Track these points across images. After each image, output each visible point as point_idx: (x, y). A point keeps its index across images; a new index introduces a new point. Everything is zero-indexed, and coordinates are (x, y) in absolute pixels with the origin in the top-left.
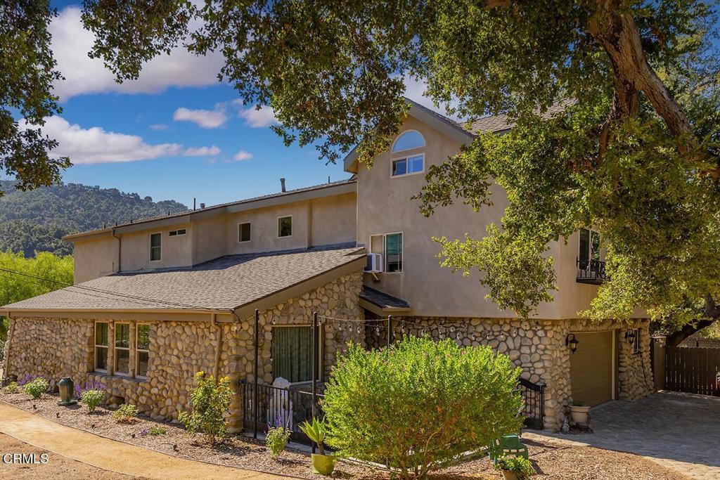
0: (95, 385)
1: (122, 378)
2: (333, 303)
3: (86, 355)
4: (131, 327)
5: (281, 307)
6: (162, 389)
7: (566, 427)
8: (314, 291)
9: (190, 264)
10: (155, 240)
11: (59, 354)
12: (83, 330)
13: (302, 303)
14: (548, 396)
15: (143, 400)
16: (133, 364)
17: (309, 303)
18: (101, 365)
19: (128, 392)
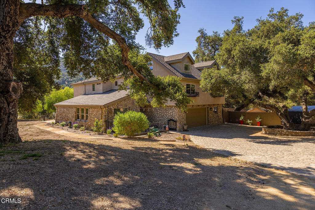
0: (77, 123)
1: (82, 121)
2: (130, 103)
3: (75, 116)
4: (84, 109)
5: (116, 104)
6: (91, 123)
7: (182, 130)
8: (125, 100)
9: (102, 92)
10: (94, 86)
11: (68, 116)
12: (74, 110)
13: (122, 103)
14: (178, 123)
15: (87, 126)
16: (85, 118)
17: (124, 103)
18: (78, 118)
19: (84, 124)
